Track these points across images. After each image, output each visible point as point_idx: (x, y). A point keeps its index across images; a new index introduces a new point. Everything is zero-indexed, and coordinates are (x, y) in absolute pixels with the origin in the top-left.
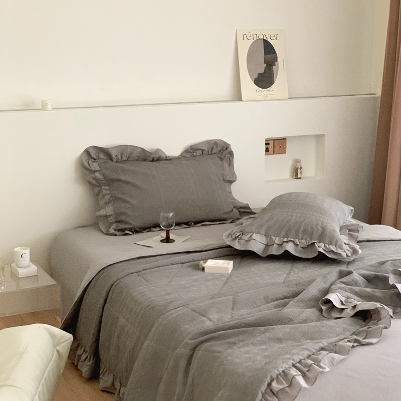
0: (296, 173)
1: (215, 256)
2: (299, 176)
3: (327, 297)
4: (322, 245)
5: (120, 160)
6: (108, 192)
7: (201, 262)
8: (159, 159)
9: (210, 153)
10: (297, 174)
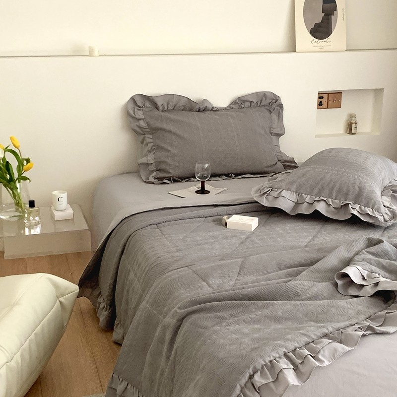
0: (350, 128)
1: (241, 211)
2: (353, 132)
3: (345, 270)
4: (357, 207)
5: (166, 109)
6: (151, 140)
7: (225, 217)
8: (205, 110)
9: (259, 105)
10: (351, 130)
